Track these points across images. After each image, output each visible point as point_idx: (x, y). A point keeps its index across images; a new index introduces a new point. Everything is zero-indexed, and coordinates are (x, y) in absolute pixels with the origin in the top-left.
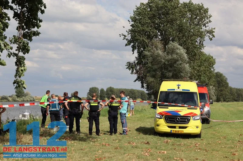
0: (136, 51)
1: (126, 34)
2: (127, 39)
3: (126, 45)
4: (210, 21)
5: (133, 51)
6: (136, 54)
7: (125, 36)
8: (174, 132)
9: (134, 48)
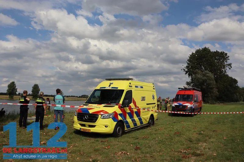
0: (190, 77)
1: (185, 68)
2: (185, 71)
3: (185, 74)
4: (229, 59)
5: (189, 76)
6: (190, 78)
7: (184, 69)
8: (83, 131)
9: (189, 75)
